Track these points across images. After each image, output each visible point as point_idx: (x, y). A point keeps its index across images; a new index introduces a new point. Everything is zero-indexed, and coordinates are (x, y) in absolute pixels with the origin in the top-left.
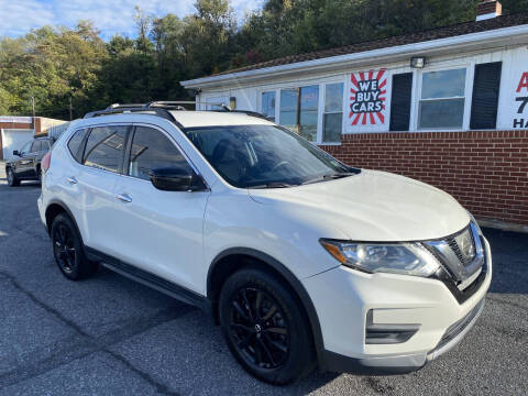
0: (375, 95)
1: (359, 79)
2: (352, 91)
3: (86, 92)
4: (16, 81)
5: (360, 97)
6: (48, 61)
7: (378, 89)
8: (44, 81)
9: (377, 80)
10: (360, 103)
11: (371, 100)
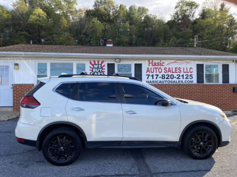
0: (101, 70)
1: (93, 63)
2: (90, 67)
5: (94, 70)
7: (102, 68)
9: (101, 64)
10: (95, 72)
11: (99, 71)
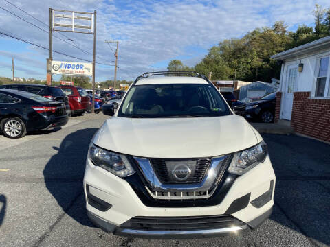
3: (272, 65)
4: (235, 62)
6: (253, 49)
8: (249, 60)
